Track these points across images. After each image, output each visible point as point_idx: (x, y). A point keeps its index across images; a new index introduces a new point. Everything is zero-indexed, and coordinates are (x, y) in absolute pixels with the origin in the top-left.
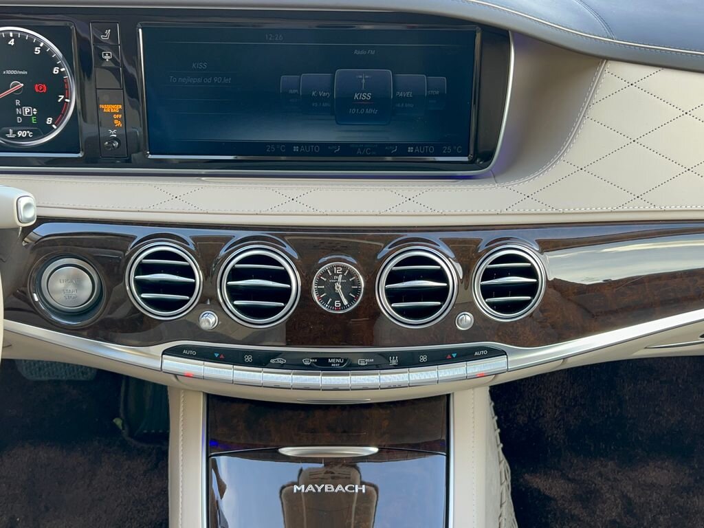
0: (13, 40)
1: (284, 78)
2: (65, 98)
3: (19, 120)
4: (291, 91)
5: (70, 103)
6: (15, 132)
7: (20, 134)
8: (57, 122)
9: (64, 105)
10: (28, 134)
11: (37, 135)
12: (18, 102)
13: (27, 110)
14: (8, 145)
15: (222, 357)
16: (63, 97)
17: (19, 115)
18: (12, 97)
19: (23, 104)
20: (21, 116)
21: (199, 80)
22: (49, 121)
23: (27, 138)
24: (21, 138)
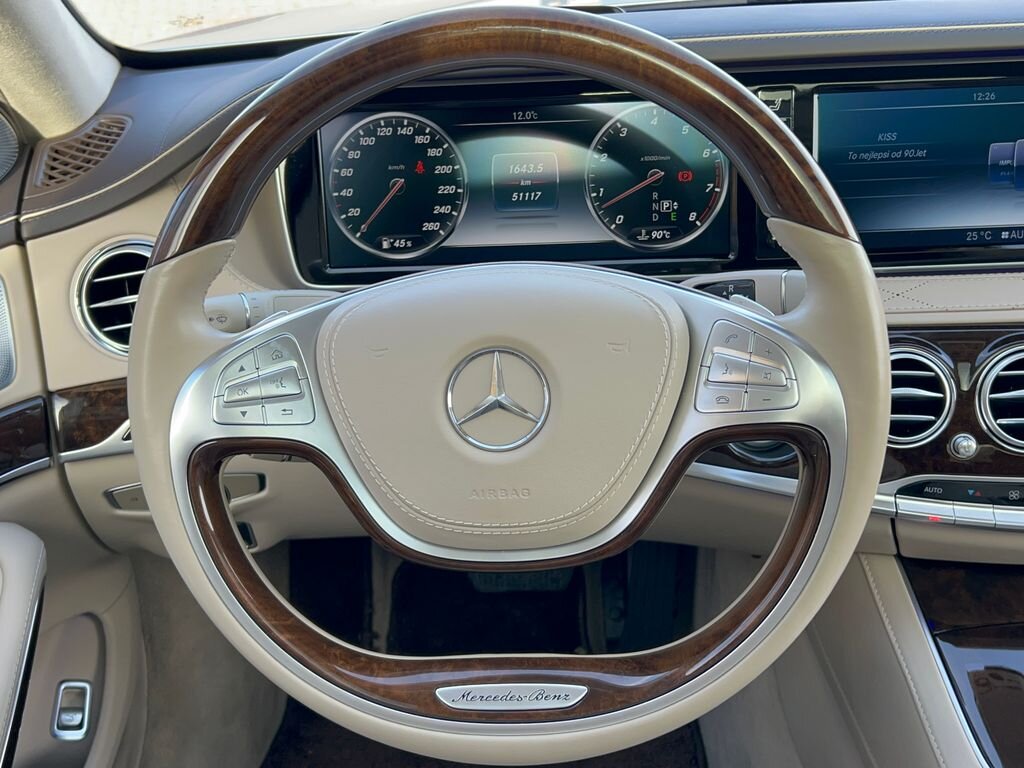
0: (656, 119)
1: (994, 146)
2: (714, 187)
3: (655, 218)
4: (1002, 163)
5: (721, 192)
6: (649, 233)
7: (655, 234)
8: (701, 218)
9: (713, 197)
10: (664, 235)
11: (675, 236)
12: (655, 196)
13: (666, 204)
14: (637, 249)
15: (978, 494)
16: (712, 185)
17: (656, 211)
18: (650, 189)
19: (662, 198)
20: (658, 212)
21: (886, 155)
22: (693, 216)
23: (663, 240)
24: (656, 241)
